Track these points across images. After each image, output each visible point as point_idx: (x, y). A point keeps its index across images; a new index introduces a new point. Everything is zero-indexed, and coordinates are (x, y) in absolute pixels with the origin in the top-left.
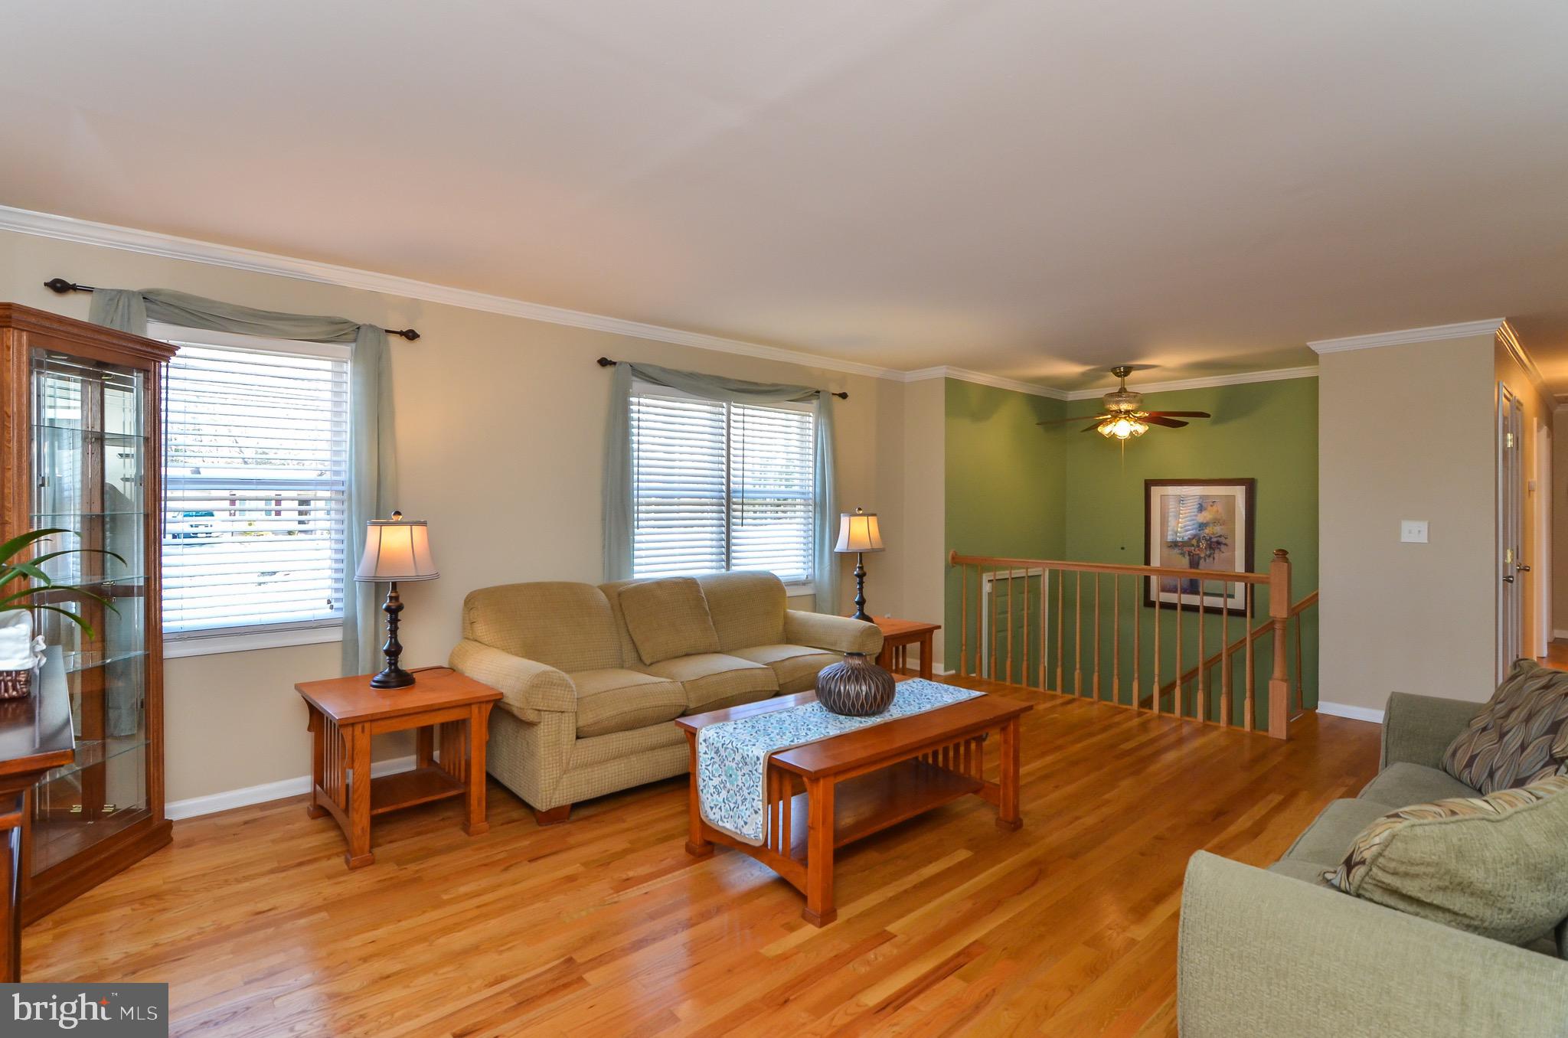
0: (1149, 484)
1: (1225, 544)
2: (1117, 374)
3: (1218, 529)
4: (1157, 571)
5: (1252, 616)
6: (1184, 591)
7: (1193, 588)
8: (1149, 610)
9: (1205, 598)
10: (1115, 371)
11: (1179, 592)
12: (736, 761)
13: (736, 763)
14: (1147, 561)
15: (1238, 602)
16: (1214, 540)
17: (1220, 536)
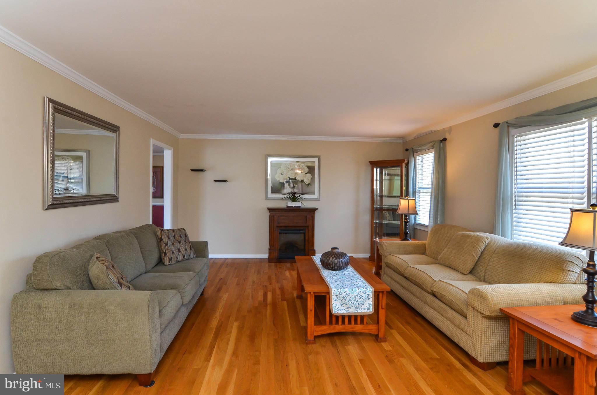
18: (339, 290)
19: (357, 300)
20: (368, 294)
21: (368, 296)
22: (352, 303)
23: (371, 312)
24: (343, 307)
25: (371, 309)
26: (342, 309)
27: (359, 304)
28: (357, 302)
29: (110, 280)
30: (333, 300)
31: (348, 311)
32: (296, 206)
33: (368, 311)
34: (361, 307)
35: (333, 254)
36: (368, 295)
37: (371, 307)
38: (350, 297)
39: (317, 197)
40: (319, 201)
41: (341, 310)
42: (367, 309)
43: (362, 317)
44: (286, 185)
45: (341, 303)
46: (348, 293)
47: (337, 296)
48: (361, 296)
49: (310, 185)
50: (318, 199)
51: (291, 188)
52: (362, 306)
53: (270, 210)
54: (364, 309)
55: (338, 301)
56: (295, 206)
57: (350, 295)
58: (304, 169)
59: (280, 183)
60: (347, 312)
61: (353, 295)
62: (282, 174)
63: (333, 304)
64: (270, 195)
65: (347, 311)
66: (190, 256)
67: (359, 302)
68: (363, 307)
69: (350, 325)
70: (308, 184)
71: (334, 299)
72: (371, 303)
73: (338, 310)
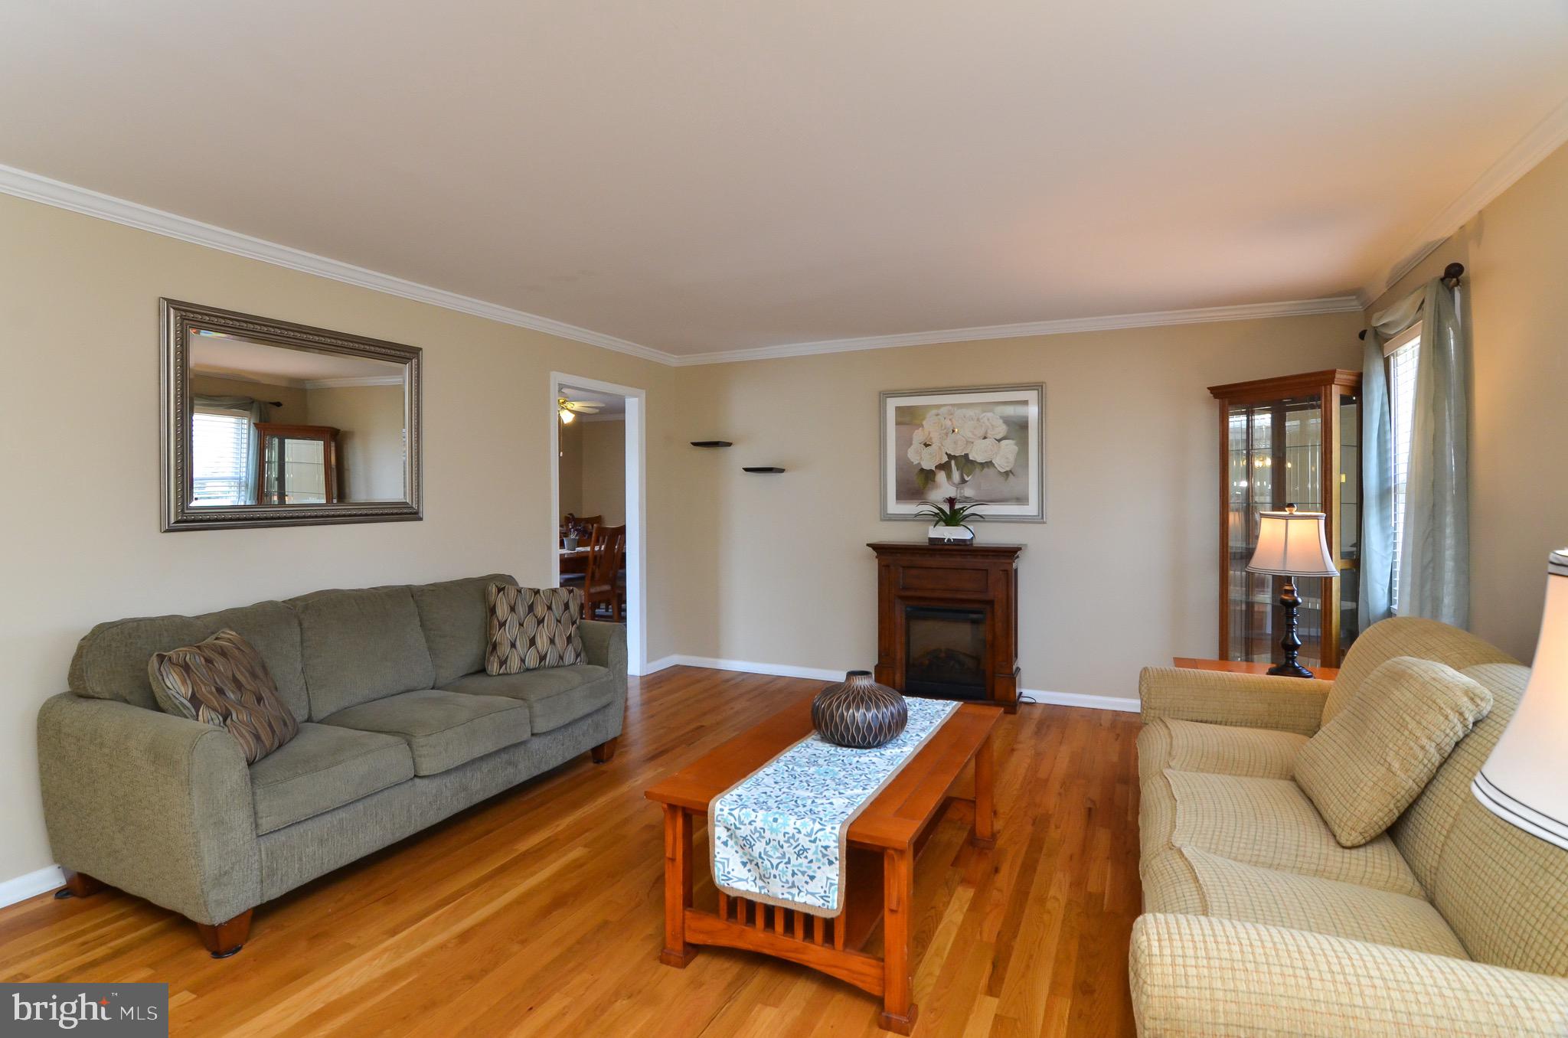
18: (736, 813)
19: (789, 858)
20: (824, 844)
21: (823, 850)
22: (772, 865)
23: (832, 910)
24: (749, 871)
25: (833, 901)
26: (745, 878)
27: (794, 874)
28: (788, 866)
29: (167, 690)
30: (718, 843)
31: (764, 887)
32: (952, 537)
33: (823, 904)
34: (805, 885)
35: (851, 692)
36: (826, 848)
37: (834, 892)
38: (767, 844)
39: (1036, 513)
40: (1045, 525)
41: (740, 880)
42: (822, 897)
43: (809, 920)
44: (941, 476)
45: (741, 857)
46: (761, 828)
47: (728, 830)
48: (800, 847)
49: (1012, 473)
50: (1040, 519)
51: (954, 484)
52: (807, 883)
53: (883, 551)
54: (813, 894)
55: (732, 847)
56: (949, 540)
57: (768, 835)
58: (992, 425)
59: (922, 470)
60: (760, 893)
61: (773, 836)
62: (926, 445)
63: (716, 854)
64: (894, 507)
65: (760, 888)
66: (561, 658)
67: (794, 866)
68: (812, 887)
69: (791, 939)
70: (1007, 474)
71: (719, 838)
72: (837, 878)
73: (730, 876)
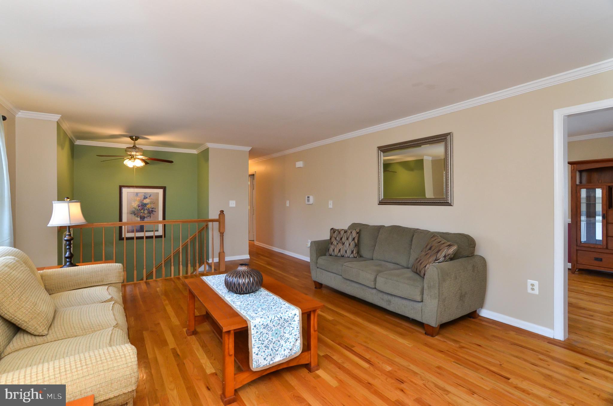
0: (121, 187)
1: (155, 211)
2: (132, 139)
3: (152, 206)
4: (125, 224)
5: (165, 237)
6: (138, 231)
7: (141, 229)
8: (122, 241)
9: (146, 233)
10: (131, 138)
11: (135, 231)
12: (268, 332)
13: (269, 331)
14: (121, 220)
15: (160, 233)
16: (150, 210)
17: (153, 208)
